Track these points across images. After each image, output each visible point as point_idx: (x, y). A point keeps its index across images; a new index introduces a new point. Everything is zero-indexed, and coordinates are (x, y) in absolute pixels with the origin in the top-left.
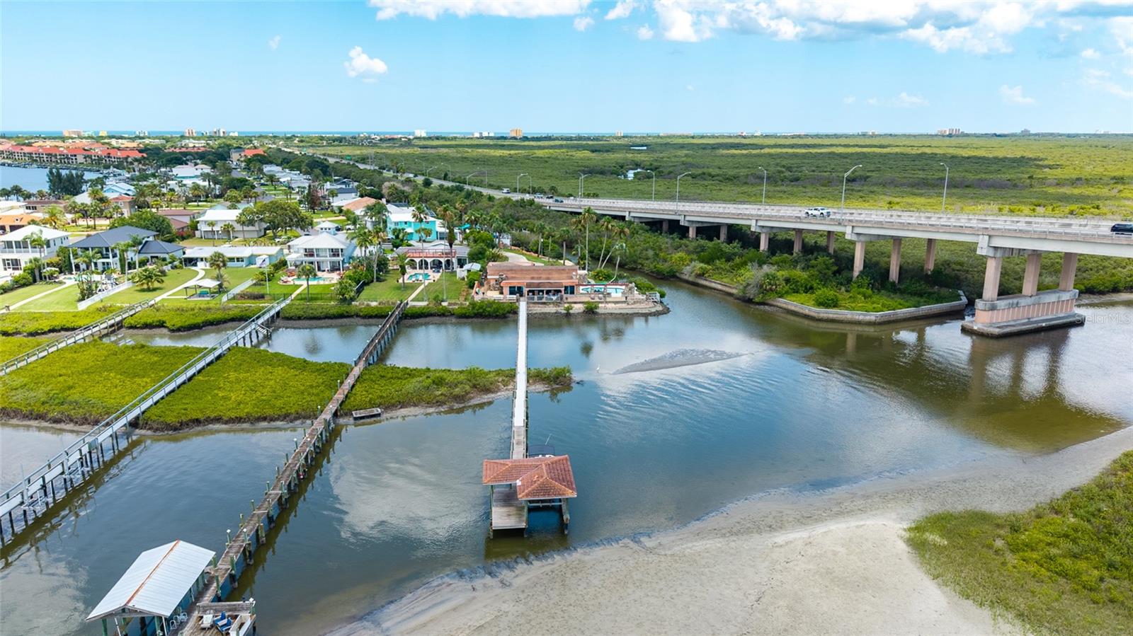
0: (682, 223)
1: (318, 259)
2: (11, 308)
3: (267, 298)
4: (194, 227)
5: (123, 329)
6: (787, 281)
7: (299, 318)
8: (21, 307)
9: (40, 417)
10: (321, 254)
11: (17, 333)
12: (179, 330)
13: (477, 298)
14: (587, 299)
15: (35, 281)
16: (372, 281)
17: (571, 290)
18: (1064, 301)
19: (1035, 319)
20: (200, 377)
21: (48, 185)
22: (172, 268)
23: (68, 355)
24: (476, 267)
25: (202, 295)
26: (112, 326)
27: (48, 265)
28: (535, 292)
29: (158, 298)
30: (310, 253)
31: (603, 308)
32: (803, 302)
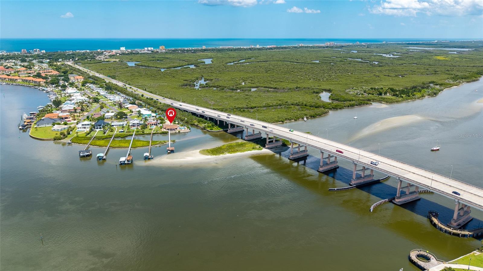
6: (208, 126)
13: (163, 131)
14: (179, 130)
16: (145, 128)
17: (176, 129)
19: (236, 131)
24: (161, 125)
25: (121, 132)
28: (171, 130)
29: (115, 133)
31: (181, 131)
32: (209, 129)
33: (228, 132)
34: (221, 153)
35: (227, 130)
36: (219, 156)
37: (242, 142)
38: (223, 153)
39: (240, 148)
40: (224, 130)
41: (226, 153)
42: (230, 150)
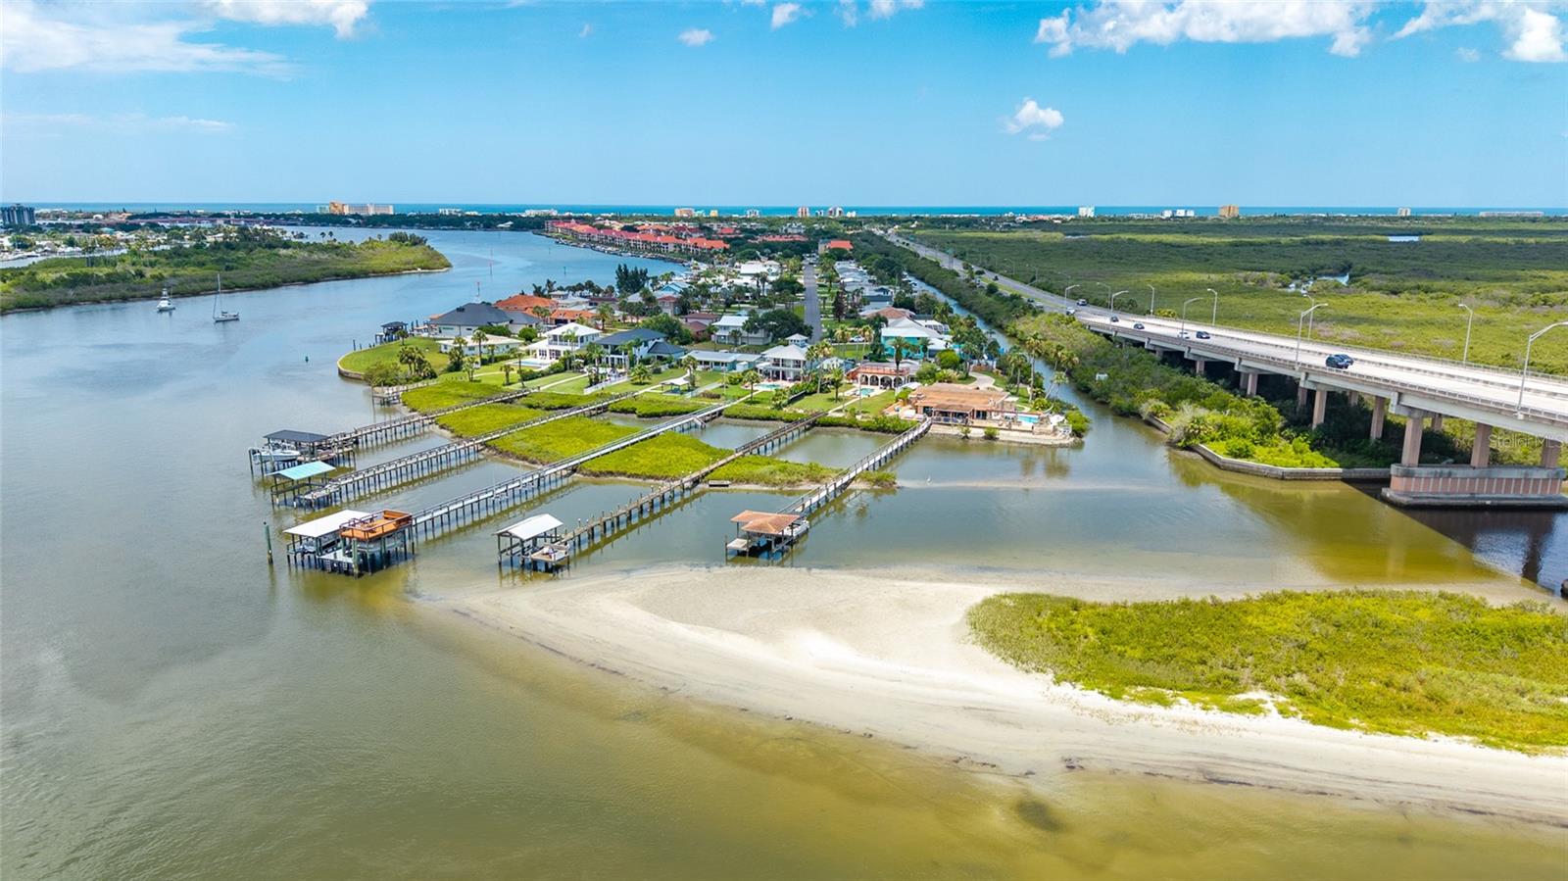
0: (1186, 356)
1: (784, 368)
2: (541, 389)
3: (722, 398)
4: (711, 331)
5: (608, 413)
6: (1219, 427)
7: (735, 417)
8: (548, 389)
9: (525, 459)
10: (787, 363)
11: (539, 407)
12: (643, 416)
15: (566, 369)
16: (815, 392)
18: (1538, 480)
19: (1480, 496)
20: (630, 448)
21: (616, 281)
22: (670, 367)
23: (559, 424)
25: (674, 391)
26: (599, 409)
27: (577, 357)
29: (641, 391)
30: (776, 362)
32: (1218, 450)
33: (1388, 493)
34: (1194, 687)
35: (1386, 482)
36: (1157, 709)
37: (1522, 608)
38: (1220, 687)
39: (1490, 684)
40: (1359, 472)
41: (1256, 694)
42: (1340, 675)
